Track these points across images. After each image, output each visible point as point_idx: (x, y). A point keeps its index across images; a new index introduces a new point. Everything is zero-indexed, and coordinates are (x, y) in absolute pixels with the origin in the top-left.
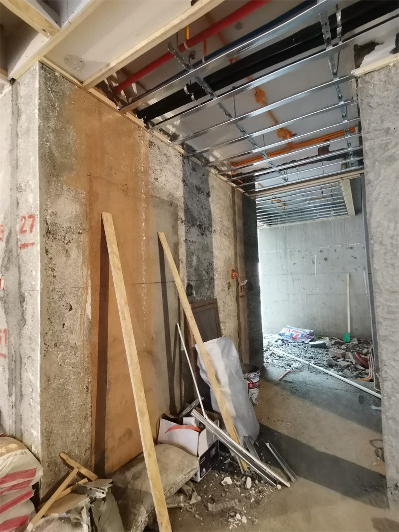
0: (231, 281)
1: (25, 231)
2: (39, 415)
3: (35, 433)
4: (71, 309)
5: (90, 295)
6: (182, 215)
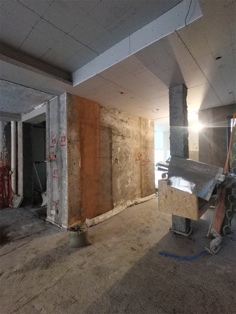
0: (137, 158)
1: (63, 141)
2: (67, 192)
3: (66, 198)
4: (75, 164)
5: (80, 160)
6: (114, 132)
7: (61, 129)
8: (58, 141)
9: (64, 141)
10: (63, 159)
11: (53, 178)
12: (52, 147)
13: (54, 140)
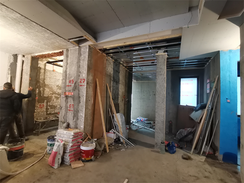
0: (123, 99)
1: (82, 82)
2: (83, 122)
3: (82, 126)
4: (90, 101)
5: (93, 98)
6: (112, 79)
7: (80, 72)
8: (76, 82)
9: (84, 82)
10: (81, 96)
11: (68, 111)
12: (68, 86)
13: (71, 80)
